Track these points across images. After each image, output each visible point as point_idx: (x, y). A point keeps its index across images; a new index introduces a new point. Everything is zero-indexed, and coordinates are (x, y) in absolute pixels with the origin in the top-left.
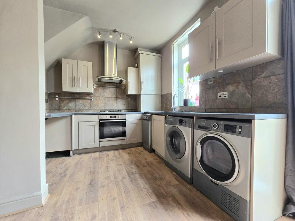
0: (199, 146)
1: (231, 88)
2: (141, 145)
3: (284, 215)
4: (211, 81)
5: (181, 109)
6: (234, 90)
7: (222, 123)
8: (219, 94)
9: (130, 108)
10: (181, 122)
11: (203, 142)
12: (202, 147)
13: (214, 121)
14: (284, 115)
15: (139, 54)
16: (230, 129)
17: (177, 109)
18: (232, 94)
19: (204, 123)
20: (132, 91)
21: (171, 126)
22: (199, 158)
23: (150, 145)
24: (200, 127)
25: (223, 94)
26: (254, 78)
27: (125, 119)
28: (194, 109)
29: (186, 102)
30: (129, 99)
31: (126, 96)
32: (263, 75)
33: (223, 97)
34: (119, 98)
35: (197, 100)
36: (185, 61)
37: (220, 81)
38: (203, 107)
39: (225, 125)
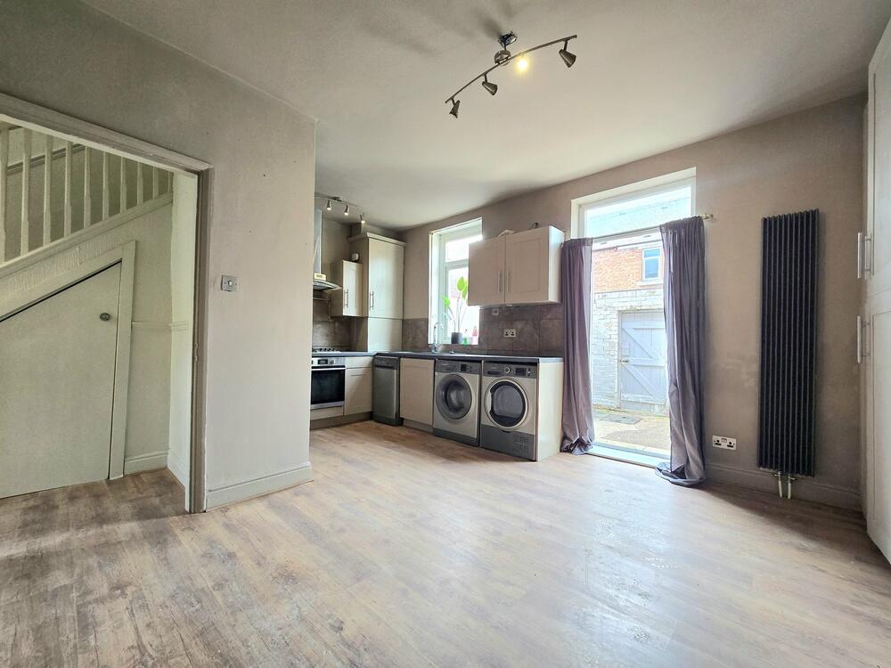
0: (489, 394)
1: (519, 325)
2: (371, 416)
3: (561, 451)
4: (496, 312)
5: (447, 348)
6: (523, 328)
7: (514, 367)
8: (506, 331)
9: (338, 344)
10: (464, 369)
11: (493, 390)
12: (492, 396)
13: (505, 365)
14: (561, 359)
15: (367, 238)
16: (521, 373)
17: (439, 349)
18: (520, 333)
19: (494, 368)
20: (350, 310)
21: (445, 374)
22: (489, 409)
23: (396, 414)
24: (490, 373)
25: (511, 333)
26: (541, 319)
27: (344, 367)
28: (469, 348)
29: (455, 338)
30: (337, 324)
31: (332, 317)
32: (549, 316)
33: (509, 336)
34: (319, 322)
35: (475, 335)
36: (457, 265)
37: (507, 313)
38: (485, 347)
39: (517, 369)
